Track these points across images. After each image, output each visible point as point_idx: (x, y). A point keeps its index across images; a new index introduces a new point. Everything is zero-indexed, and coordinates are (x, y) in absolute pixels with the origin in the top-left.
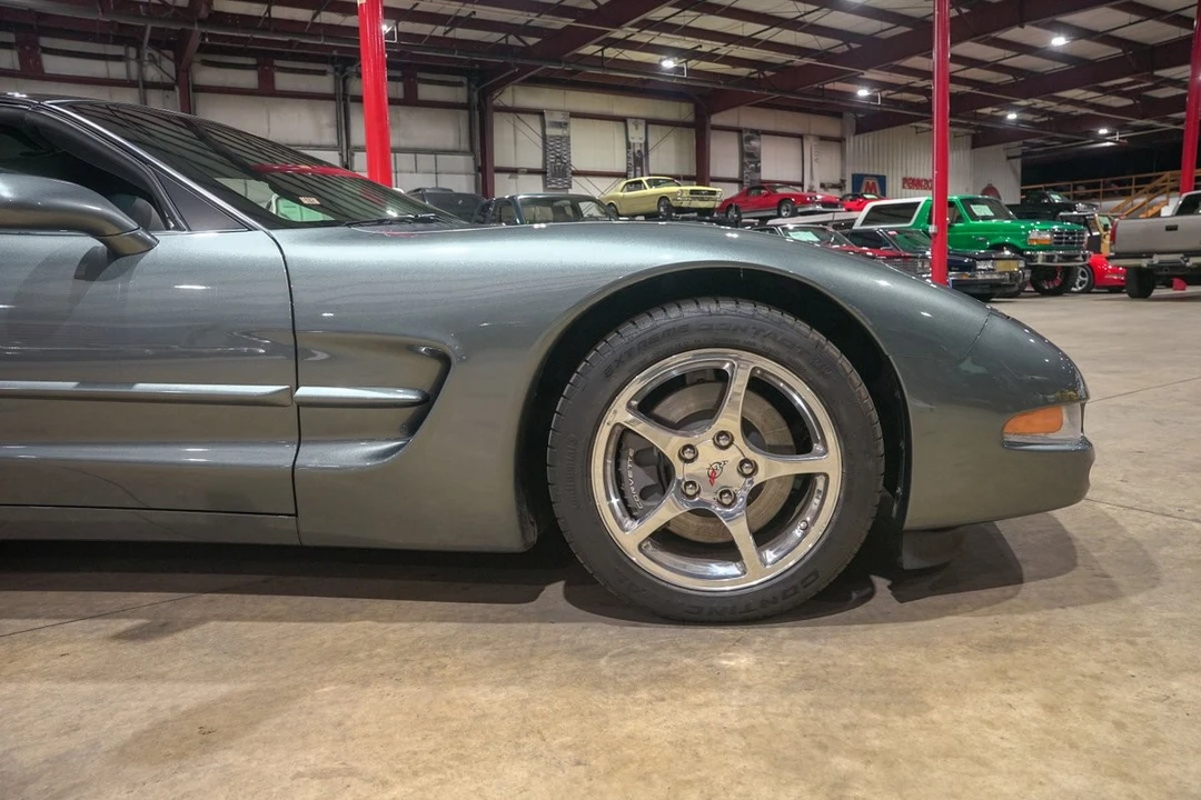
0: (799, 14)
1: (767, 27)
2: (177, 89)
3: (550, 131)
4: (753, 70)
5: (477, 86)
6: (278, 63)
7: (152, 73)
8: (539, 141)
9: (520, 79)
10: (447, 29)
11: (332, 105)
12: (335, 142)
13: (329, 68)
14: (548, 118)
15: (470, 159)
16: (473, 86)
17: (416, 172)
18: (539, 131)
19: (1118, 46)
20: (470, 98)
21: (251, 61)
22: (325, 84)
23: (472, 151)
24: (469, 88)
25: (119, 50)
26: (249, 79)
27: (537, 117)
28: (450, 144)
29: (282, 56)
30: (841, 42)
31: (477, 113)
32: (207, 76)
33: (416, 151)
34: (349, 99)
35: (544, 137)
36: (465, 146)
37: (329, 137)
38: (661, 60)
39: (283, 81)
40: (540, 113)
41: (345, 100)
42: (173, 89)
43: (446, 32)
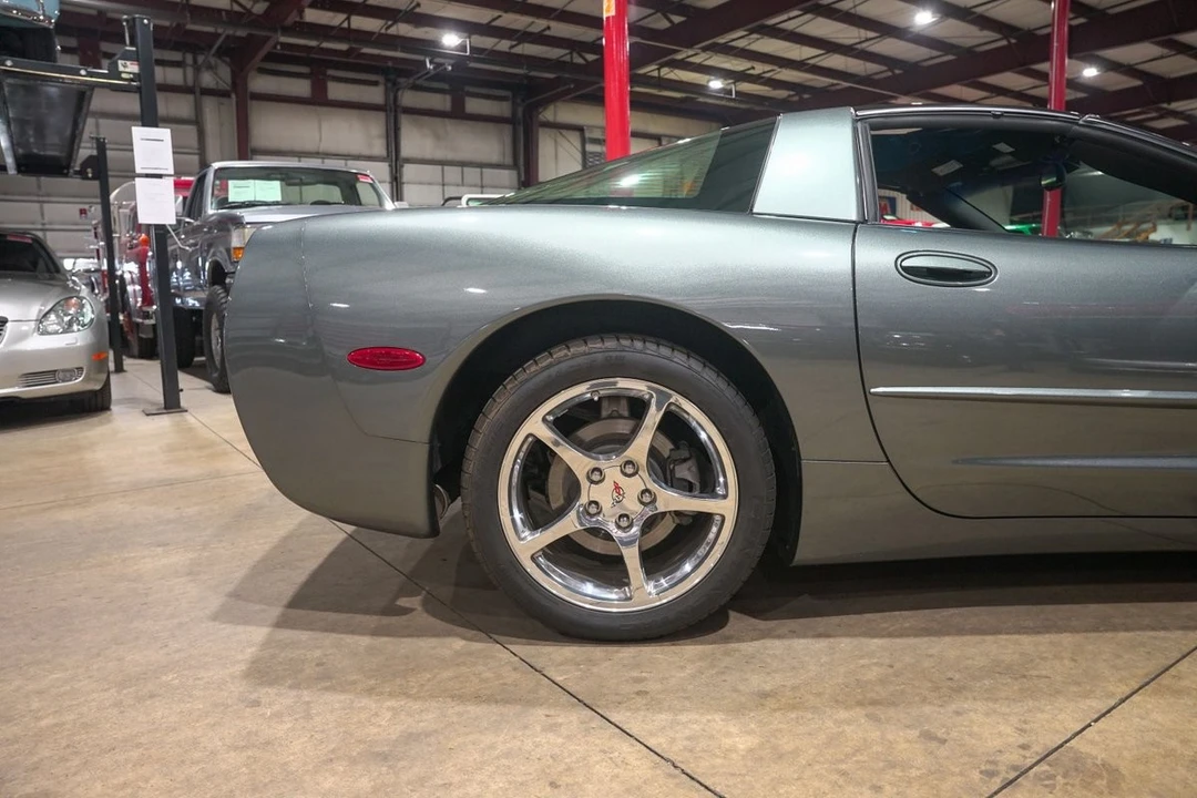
0: (857, 40)
1: (822, 52)
2: (233, 96)
3: (590, 148)
4: (792, 93)
5: (523, 101)
6: (331, 72)
7: (207, 79)
8: (579, 156)
9: (573, 95)
10: (514, 43)
11: (382, 115)
12: (384, 153)
13: (380, 79)
14: (587, 135)
15: (513, 174)
16: (519, 101)
17: (463, 185)
18: (578, 145)
19: (1140, 79)
20: (514, 113)
21: (304, 70)
22: (375, 95)
23: (515, 166)
24: (514, 103)
25: (176, 56)
26: (302, 87)
27: (577, 134)
28: (495, 158)
29: (337, 66)
30: (885, 68)
31: (522, 128)
32: (261, 83)
33: (463, 164)
34: (399, 110)
35: (584, 153)
36: (509, 160)
37: (379, 148)
38: (708, 81)
39: (336, 91)
40: (580, 129)
41: (396, 111)
42: (229, 96)
43: (512, 47)
